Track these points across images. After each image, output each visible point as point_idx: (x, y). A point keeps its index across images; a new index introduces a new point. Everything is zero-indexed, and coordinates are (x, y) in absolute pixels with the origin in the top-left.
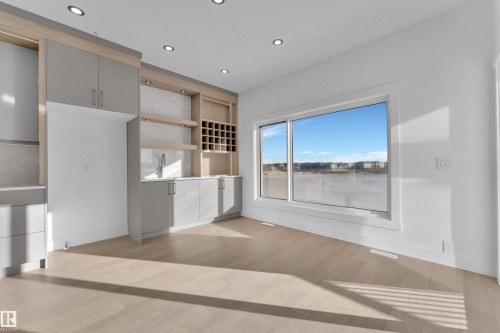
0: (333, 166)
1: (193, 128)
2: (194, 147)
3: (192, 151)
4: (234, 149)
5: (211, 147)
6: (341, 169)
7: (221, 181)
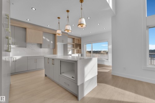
0: (102, 52)
1: (73, 45)
2: (74, 48)
3: (73, 49)
4: (80, 48)
5: (77, 48)
6: (104, 53)
7: (79, 55)
